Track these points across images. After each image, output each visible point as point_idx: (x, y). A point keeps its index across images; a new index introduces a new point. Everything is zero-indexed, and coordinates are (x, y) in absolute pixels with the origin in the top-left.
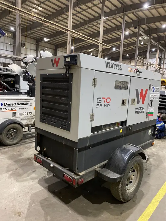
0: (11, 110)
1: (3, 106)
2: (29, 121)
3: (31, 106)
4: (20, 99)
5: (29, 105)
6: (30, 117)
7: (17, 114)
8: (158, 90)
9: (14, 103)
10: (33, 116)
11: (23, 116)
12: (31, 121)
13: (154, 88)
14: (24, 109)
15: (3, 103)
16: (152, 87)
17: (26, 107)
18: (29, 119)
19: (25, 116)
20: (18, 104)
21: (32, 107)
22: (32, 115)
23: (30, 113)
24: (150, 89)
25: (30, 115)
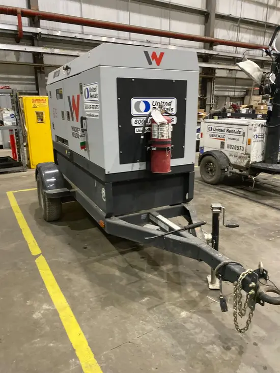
0: (219, 138)
1: (212, 131)
2: (239, 160)
3: (244, 136)
4: (231, 124)
5: (242, 134)
6: (241, 155)
7: (226, 146)
8: (95, 93)
9: (223, 129)
10: (245, 154)
11: (231, 150)
12: (242, 161)
13: (87, 88)
14: (234, 139)
15: (213, 127)
16: (84, 88)
17: (237, 137)
18: (240, 157)
19: (234, 150)
20: (228, 131)
21: (245, 138)
22: (244, 152)
23: (242, 148)
24: (82, 93)
25: (241, 152)
